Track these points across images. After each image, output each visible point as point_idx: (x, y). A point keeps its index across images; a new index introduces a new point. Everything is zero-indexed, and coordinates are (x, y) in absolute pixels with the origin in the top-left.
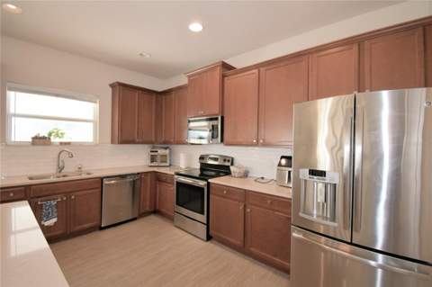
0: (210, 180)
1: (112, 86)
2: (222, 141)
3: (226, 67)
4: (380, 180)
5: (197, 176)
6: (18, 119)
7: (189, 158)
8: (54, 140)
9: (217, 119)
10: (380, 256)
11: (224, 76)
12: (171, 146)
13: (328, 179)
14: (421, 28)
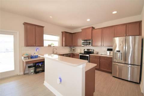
0: (90, 55)
1: (62, 32)
2: (92, 45)
3: (93, 28)
4: (130, 51)
5: (83, 53)
6: (46, 41)
7: (81, 50)
8: (52, 46)
9: (90, 40)
10: (130, 65)
11: (92, 30)
12: (74, 47)
13: (120, 52)
14: (139, 23)
